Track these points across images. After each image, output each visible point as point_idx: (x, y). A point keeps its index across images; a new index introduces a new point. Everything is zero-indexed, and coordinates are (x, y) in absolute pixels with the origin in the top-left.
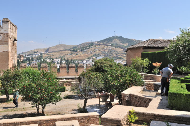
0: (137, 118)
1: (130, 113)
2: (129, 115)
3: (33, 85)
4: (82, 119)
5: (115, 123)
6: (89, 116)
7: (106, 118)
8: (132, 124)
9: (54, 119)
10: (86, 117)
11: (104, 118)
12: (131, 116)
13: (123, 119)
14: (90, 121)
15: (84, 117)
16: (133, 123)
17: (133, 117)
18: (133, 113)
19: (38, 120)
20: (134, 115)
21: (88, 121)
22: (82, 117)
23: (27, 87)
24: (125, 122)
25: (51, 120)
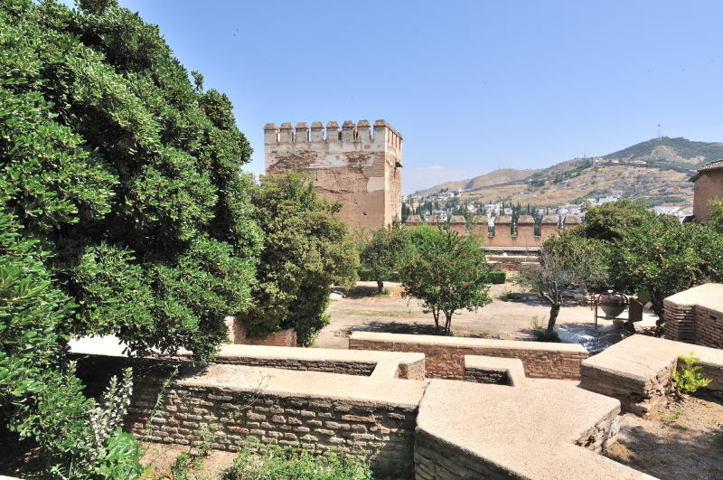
0: (705, 383)
1: (681, 364)
2: (679, 369)
3: (426, 264)
4: (540, 357)
5: (626, 385)
6: (559, 353)
7: (596, 369)
8: (686, 396)
9: (468, 346)
10: (551, 354)
11: (591, 369)
12: (683, 373)
13: (654, 380)
14: (562, 365)
15: (544, 351)
16: (691, 394)
17: (692, 378)
18: (694, 365)
19: (432, 344)
20: (697, 372)
21: (555, 363)
22: (539, 351)
23: (412, 267)
24: (660, 387)
25: (460, 348)
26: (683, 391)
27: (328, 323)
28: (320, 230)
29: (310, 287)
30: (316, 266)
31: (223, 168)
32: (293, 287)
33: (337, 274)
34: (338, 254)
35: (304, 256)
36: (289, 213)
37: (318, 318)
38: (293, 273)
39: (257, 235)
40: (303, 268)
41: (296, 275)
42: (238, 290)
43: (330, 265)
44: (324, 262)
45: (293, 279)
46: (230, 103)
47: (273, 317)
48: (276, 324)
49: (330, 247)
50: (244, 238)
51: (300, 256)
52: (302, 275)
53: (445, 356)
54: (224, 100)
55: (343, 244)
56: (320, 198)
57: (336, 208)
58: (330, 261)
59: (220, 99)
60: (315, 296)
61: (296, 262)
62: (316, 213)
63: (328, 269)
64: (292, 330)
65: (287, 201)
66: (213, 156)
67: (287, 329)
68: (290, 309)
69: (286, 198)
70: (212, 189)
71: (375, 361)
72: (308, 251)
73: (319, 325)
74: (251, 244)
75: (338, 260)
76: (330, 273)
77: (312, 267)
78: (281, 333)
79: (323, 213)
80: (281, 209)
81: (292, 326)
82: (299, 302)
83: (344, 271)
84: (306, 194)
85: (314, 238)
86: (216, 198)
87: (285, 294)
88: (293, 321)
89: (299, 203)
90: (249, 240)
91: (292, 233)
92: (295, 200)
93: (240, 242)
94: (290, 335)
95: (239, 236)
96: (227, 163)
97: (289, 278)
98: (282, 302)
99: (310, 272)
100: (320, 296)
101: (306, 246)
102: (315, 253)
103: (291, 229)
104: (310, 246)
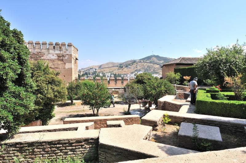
0: (170, 120)
1: (164, 116)
2: (164, 117)
3: (90, 93)
4: (127, 120)
5: (153, 123)
6: (132, 118)
8: (166, 124)
10: (130, 118)
11: (144, 120)
12: (165, 118)
13: (159, 121)
14: (133, 121)
16: (167, 124)
17: (167, 120)
18: (167, 116)
19: (94, 119)
20: (168, 118)
21: (131, 121)
22: (127, 118)
23: (85, 94)
24: (160, 123)
26: (165, 123)
27: (54, 116)
28: (52, 82)
29: (48, 103)
30: (51, 95)
31: (23, 59)
32: (41, 103)
33: (59, 98)
34: (59, 91)
35: (46, 92)
36: (39, 76)
37: (50, 115)
38: (41, 98)
39: (33, 84)
40: (45, 96)
41: (42, 99)
42: (29, 105)
43: (56, 95)
44: (54, 94)
45: (41, 101)
46: (23, 35)
47: (32, 116)
48: (34, 118)
49: (56, 88)
50: (28, 85)
51: (44, 92)
52: (45, 99)
53: (98, 123)
54: (20, 33)
55: (61, 87)
56: (51, 70)
57: (57, 74)
58: (56, 93)
59: (19, 33)
60: (50, 107)
61: (42, 94)
62: (50, 76)
63: (56, 96)
64: (40, 120)
65: (38, 71)
66: (18, 54)
67: (38, 120)
68: (40, 112)
69: (37, 70)
70: (18, 67)
71: (77, 127)
72: (47, 90)
73: (51, 117)
74: (31, 88)
75: (59, 93)
76: (56, 98)
77: (49, 96)
78: (35, 122)
79: (53, 76)
80: (35, 74)
81: (40, 119)
82: (43, 109)
83: (62, 97)
84: (45, 69)
85: (49, 85)
86: (20, 70)
87: (38, 106)
88: (40, 117)
89: (43, 72)
90: (31, 86)
91: (40, 83)
92: (41, 71)
93: (27, 87)
94: (39, 122)
95: (26, 84)
96: (24, 57)
97: (39, 100)
98: (36, 110)
99: (48, 98)
100: (51, 107)
101: (47, 88)
102: (50, 91)
103: (40, 82)
104: (48, 88)
